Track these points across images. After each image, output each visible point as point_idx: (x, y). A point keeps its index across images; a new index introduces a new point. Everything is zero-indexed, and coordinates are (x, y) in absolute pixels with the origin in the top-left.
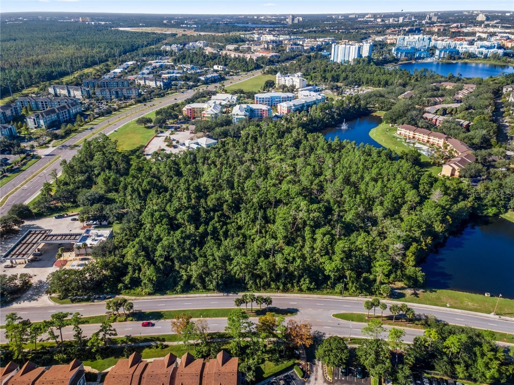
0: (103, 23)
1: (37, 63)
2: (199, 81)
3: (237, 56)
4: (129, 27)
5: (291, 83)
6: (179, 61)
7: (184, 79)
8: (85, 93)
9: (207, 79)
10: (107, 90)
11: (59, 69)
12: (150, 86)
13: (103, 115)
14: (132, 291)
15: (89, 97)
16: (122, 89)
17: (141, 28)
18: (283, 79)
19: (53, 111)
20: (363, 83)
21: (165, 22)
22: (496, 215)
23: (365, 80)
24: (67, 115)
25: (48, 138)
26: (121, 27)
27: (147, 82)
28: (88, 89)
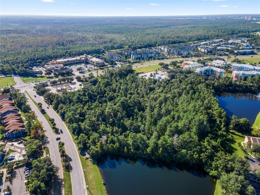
2: (233, 52)
24: (146, 57)
27: (202, 49)
28: (170, 48)
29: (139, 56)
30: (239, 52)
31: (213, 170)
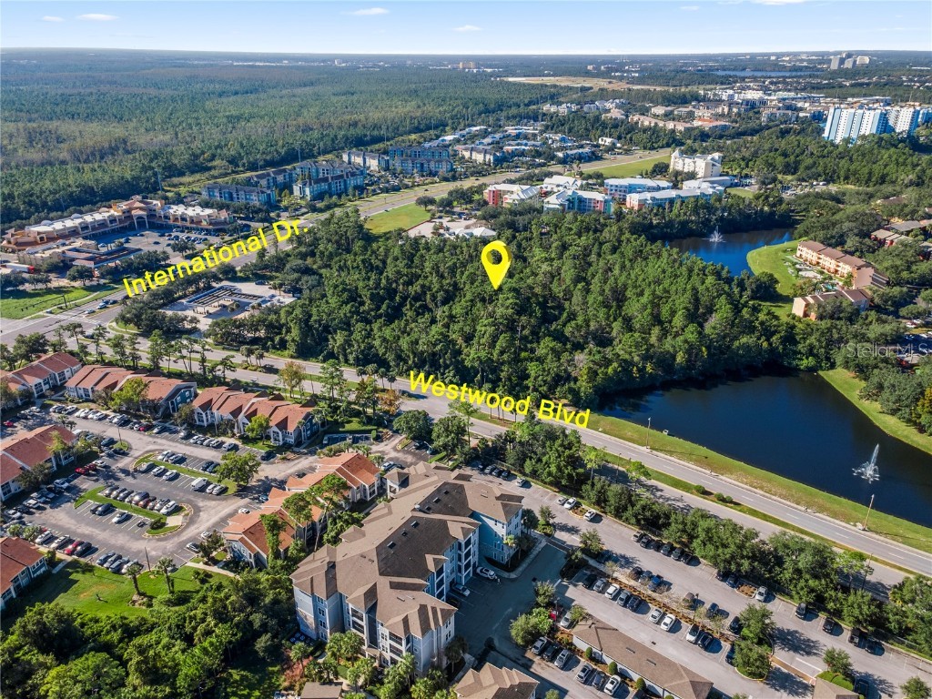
0: (489, 70)
1: (355, 124)
2: (553, 157)
3: (653, 125)
4: (525, 76)
5: (691, 169)
6: (552, 129)
7: (533, 153)
8: (383, 165)
9: (567, 156)
10: (410, 162)
11: (376, 133)
12: (476, 161)
13: (387, 192)
14: (279, 352)
15: (387, 169)
16: (429, 161)
17: (541, 78)
18: (681, 161)
19: (325, 180)
20: (839, 178)
21: (590, 67)
22: (811, 370)
23: (842, 173)
24: (343, 187)
25: (306, 210)
26: (514, 75)
27: (474, 154)
28: (388, 158)
29: (324, 186)
30: (567, 155)
31: (802, 360)
